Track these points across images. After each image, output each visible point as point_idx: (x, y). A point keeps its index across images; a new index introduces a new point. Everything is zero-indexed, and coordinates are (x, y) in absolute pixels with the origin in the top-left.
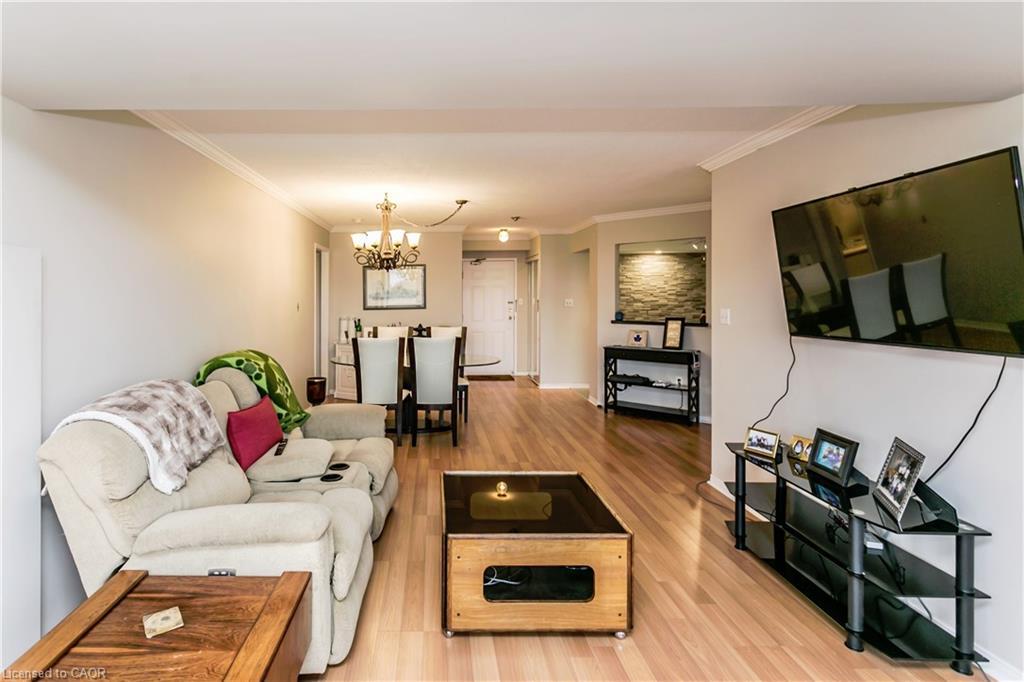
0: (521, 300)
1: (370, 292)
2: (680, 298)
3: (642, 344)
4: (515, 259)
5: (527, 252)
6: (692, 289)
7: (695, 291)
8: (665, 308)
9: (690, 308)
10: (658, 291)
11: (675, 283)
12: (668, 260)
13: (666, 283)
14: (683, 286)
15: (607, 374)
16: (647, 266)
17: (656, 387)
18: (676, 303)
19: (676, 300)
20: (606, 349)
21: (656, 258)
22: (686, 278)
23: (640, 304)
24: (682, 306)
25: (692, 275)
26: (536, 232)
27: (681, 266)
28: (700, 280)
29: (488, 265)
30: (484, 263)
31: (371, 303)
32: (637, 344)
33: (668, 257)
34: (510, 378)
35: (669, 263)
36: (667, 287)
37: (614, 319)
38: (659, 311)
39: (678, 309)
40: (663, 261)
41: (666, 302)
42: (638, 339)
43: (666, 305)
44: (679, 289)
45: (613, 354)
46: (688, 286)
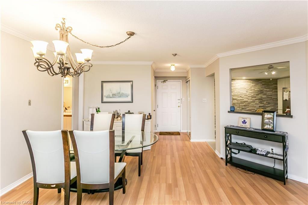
0: (184, 98)
1: (105, 94)
2: (254, 99)
3: (247, 126)
4: (181, 81)
5: (186, 77)
6: (258, 95)
7: (260, 95)
8: (247, 103)
9: (258, 102)
10: (244, 95)
11: (251, 92)
12: (248, 82)
13: (247, 91)
14: (254, 93)
15: (226, 142)
16: (239, 85)
17: (259, 154)
18: (252, 101)
19: (251, 99)
20: (226, 128)
21: (242, 81)
22: (256, 89)
23: (236, 101)
24: (254, 102)
25: (258, 88)
26: (189, 67)
27: (253, 85)
28: (262, 91)
29: (169, 83)
30: (167, 82)
31: (105, 100)
32: (244, 125)
33: (248, 80)
34: (178, 134)
35: (248, 83)
36: (248, 94)
37: (230, 110)
38: (244, 104)
39: (252, 103)
40: (245, 82)
41: (247, 100)
42: (244, 122)
43: (247, 101)
44: (252, 95)
45: (230, 131)
46: (256, 93)
